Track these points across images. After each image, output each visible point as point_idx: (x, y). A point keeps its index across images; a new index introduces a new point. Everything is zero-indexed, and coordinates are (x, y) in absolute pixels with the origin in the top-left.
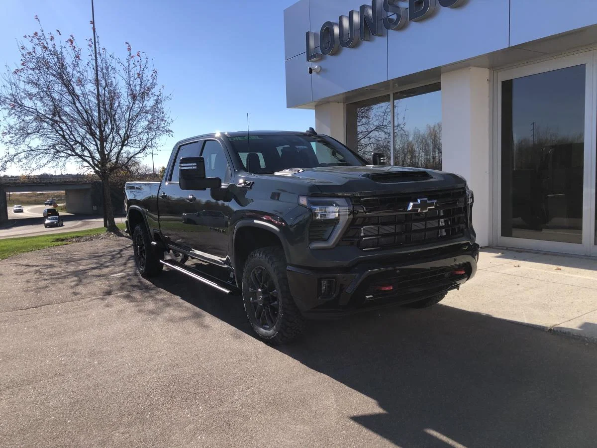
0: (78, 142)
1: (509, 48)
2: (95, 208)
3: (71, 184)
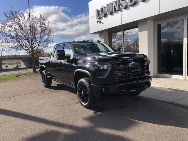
0: (24, 45)
1: (160, 14)
2: (30, 65)
3: (22, 58)
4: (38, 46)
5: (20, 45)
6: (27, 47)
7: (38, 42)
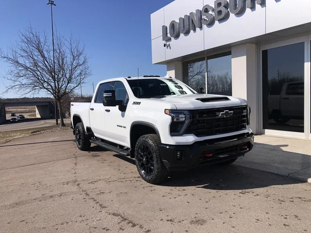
0: (46, 81)
1: (266, 34)
2: (51, 115)
3: (40, 102)
4: (68, 83)
5: (38, 81)
6: (49, 84)
7: (68, 76)
